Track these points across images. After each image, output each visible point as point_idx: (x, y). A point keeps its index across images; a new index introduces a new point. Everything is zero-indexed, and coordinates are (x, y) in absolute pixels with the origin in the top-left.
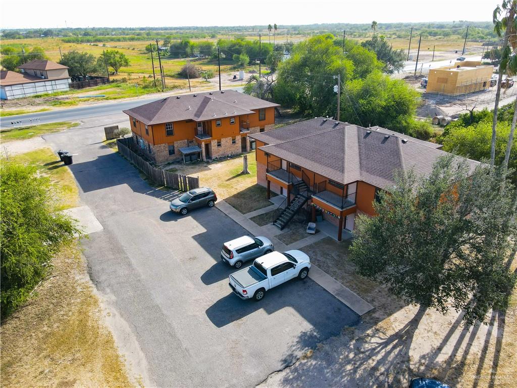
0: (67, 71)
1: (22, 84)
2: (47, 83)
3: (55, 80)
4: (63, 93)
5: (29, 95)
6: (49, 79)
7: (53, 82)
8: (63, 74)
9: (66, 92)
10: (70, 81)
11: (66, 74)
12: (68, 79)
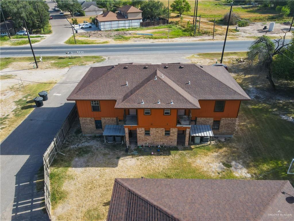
0: (141, 14)
1: (111, 21)
2: (127, 22)
3: (132, 20)
4: (134, 29)
5: (114, 29)
6: (129, 18)
7: (130, 21)
8: (138, 16)
9: (135, 29)
10: (141, 21)
11: (140, 16)
12: (140, 19)
